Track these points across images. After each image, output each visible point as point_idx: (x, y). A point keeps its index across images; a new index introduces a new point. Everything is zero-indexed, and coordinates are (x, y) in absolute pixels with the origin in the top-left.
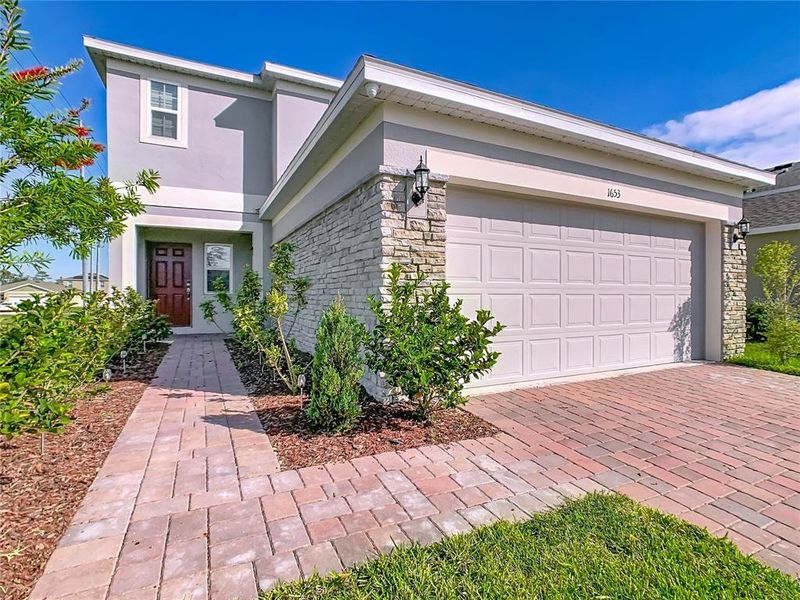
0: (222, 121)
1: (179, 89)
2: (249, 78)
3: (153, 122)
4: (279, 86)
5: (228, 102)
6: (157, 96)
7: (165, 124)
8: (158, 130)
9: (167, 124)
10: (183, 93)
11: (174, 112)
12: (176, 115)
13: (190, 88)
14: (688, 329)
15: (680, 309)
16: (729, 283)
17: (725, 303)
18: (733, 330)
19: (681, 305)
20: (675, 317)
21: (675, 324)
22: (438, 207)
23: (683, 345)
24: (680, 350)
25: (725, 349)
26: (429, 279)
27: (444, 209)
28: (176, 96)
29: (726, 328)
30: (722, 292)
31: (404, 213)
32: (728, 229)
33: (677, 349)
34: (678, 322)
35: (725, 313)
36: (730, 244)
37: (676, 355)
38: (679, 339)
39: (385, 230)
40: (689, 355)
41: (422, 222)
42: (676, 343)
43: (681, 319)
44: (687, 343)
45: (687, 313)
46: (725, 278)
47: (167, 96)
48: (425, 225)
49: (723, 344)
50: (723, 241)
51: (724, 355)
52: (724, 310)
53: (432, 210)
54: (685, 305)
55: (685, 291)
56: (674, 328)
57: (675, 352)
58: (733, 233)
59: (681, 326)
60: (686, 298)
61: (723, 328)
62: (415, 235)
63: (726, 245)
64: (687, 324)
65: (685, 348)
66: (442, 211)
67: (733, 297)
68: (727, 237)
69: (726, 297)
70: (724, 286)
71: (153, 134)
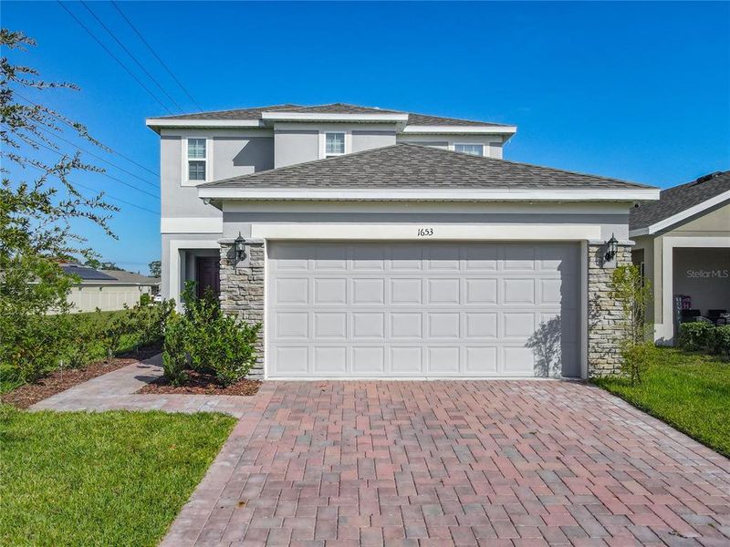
0: (238, 161)
1: (207, 141)
2: (256, 123)
3: (190, 169)
4: (276, 127)
5: (241, 144)
6: (193, 149)
7: (197, 169)
8: (193, 175)
9: (199, 168)
10: (210, 143)
11: (203, 159)
12: (205, 162)
13: (215, 138)
14: (557, 346)
15: (544, 326)
16: (599, 301)
17: (591, 322)
18: (607, 350)
19: (546, 323)
20: (536, 334)
21: (535, 341)
22: (258, 259)
23: (549, 361)
24: (544, 365)
25: (591, 368)
26: (252, 305)
27: (263, 259)
28: (205, 147)
29: (593, 347)
30: (589, 311)
31: (234, 265)
32: (595, 249)
33: (538, 365)
34: (541, 339)
35: (593, 332)
36: (601, 264)
37: (537, 370)
38: (542, 355)
39: (223, 276)
40: (559, 372)
41: (246, 270)
42: (537, 358)
43: (545, 336)
44: (555, 359)
45: (556, 330)
46: (592, 297)
47: (199, 148)
48: (249, 271)
49: (589, 363)
50: (589, 261)
51: (590, 373)
52: (590, 329)
53: (253, 262)
54: (551, 323)
55: (552, 309)
56: (534, 344)
57: (535, 367)
58: (606, 252)
59: (545, 343)
60: (553, 317)
61: (589, 346)
62: (242, 278)
63: (593, 265)
64: (555, 341)
65: (552, 365)
66: (260, 262)
67: (607, 317)
68: (596, 256)
69: (594, 316)
70: (589, 305)
71: (190, 179)
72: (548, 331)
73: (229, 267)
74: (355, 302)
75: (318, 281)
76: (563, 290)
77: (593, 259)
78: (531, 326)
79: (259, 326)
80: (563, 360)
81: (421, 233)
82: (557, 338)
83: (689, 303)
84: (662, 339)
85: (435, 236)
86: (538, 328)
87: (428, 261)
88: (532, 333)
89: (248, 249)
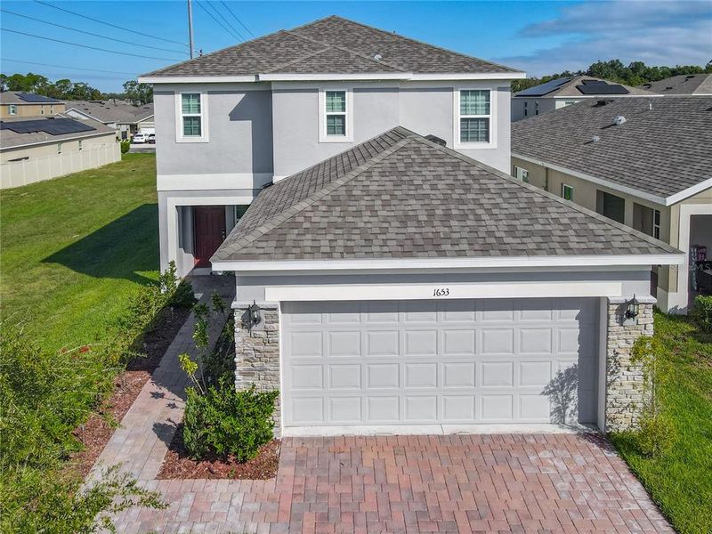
0: (235, 116)
1: (202, 95)
2: (252, 79)
3: (185, 124)
4: (274, 87)
5: (237, 99)
6: (187, 103)
7: (193, 126)
10: (204, 98)
11: (198, 115)
12: (199, 117)
13: (209, 93)
14: (574, 394)
15: (561, 374)
16: (617, 358)
17: (609, 378)
18: (626, 405)
19: (563, 371)
20: (552, 382)
21: (552, 389)
22: (273, 322)
23: (565, 408)
24: (560, 413)
25: (609, 423)
26: (267, 366)
27: (278, 322)
28: (199, 101)
29: (611, 403)
30: (607, 367)
31: (249, 328)
32: (616, 307)
33: (555, 412)
34: (557, 388)
35: (611, 388)
36: (621, 322)
37: (553, 417)
38: (559, 403)
39: (238, 339)
40: (576, 418)
41: (260, 333)
42: (554, 406)
43: (562, 384)
44: (572, 406)
45: (573, 378)
46: (611, 354)
47: (193, 102)
48: (263, 334)
49: (606, 417)
50: (609, 318)
51: (607, 428)
52: (608, 385)
53: (268, 325)
54: (568, 371)
55: (569, 357)
56: (551, 392)
57: (551, 414)
58: (627, 311)
59: (561, 391)
60: (571, 365)
61: (607, 401)
62: (257, 340)
63: (613, 322)
64: (572, 389)
65: (568, 411)
66: (274, 325)
67: (626, 373)
68: (616, 314)
69: (613, 373)
70: (608, 362)
71: (185, 134)
72: (566, 378)
73: (244, 331)
74: (369, 353)
75: (332, 333)
76: (580, 339)
77: (613, 317)
78: (548, 374)
79: (276, 394)
80: (580, 407)
81: (437, 293)
82: (574, 386)
83: (705, 254)
84: (676, 307)
85: (451, 296)
86: (555, 376)
87: (443, 313)
88: (548, 381)
89: (262, 313)
